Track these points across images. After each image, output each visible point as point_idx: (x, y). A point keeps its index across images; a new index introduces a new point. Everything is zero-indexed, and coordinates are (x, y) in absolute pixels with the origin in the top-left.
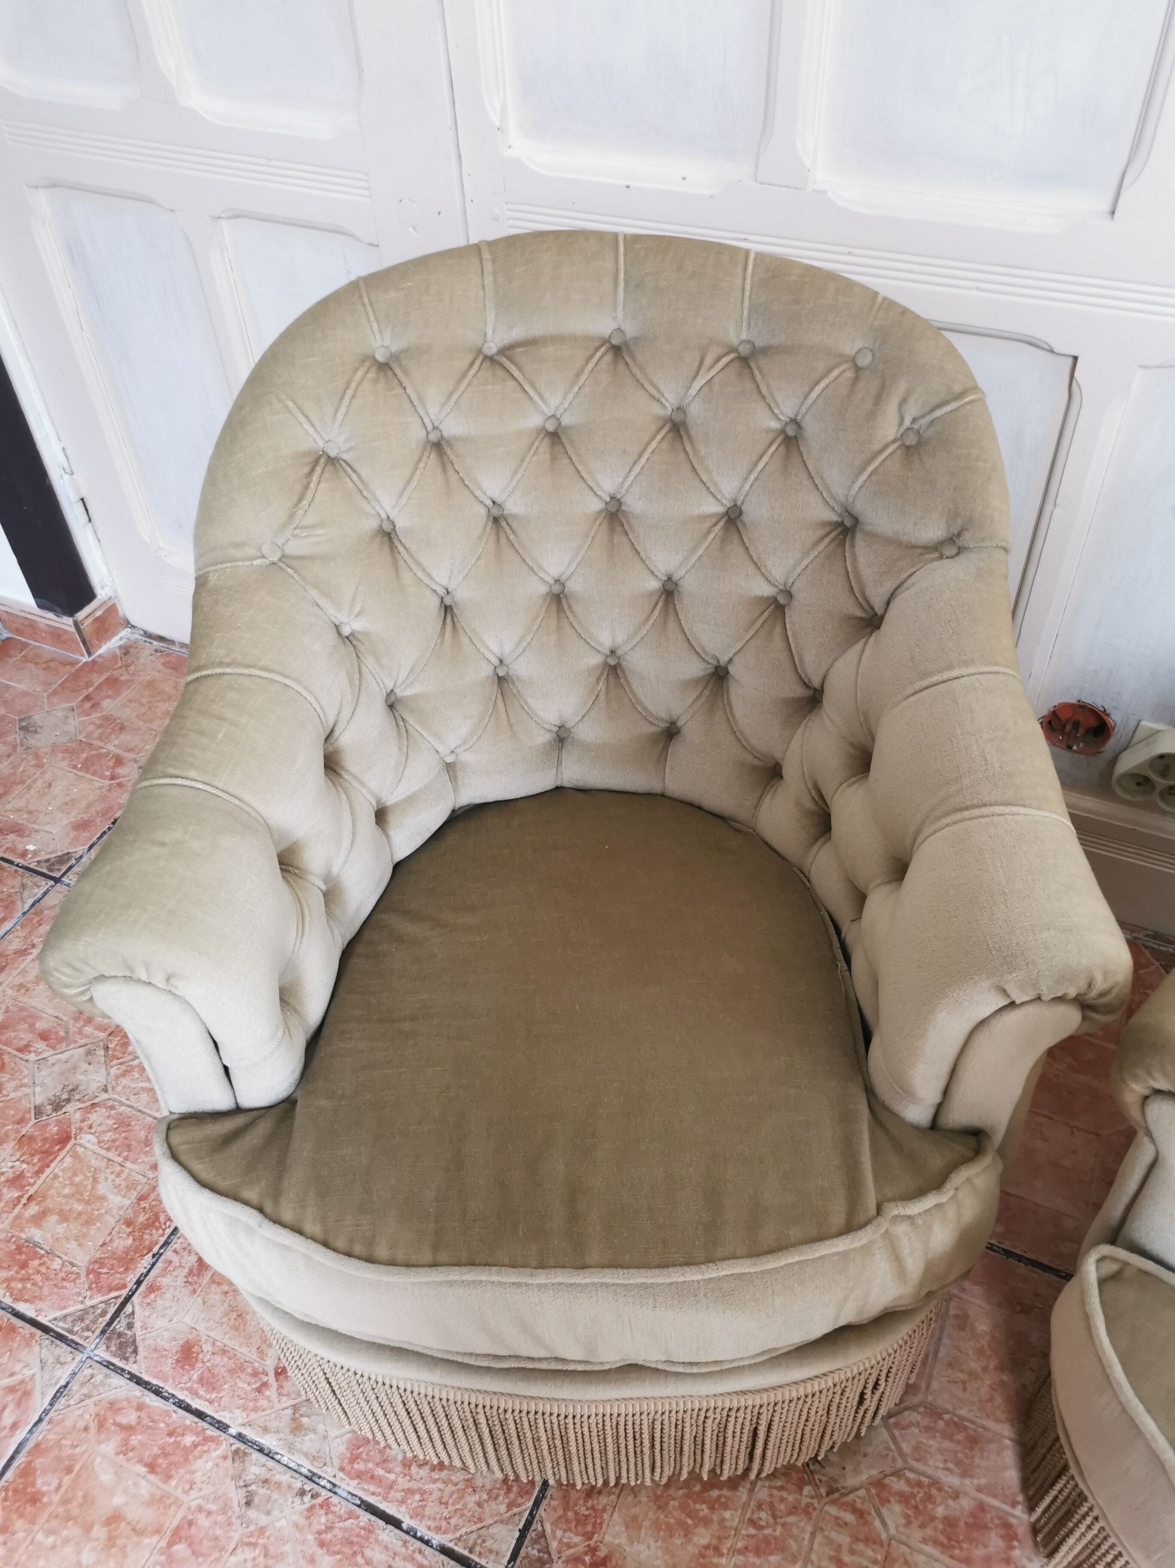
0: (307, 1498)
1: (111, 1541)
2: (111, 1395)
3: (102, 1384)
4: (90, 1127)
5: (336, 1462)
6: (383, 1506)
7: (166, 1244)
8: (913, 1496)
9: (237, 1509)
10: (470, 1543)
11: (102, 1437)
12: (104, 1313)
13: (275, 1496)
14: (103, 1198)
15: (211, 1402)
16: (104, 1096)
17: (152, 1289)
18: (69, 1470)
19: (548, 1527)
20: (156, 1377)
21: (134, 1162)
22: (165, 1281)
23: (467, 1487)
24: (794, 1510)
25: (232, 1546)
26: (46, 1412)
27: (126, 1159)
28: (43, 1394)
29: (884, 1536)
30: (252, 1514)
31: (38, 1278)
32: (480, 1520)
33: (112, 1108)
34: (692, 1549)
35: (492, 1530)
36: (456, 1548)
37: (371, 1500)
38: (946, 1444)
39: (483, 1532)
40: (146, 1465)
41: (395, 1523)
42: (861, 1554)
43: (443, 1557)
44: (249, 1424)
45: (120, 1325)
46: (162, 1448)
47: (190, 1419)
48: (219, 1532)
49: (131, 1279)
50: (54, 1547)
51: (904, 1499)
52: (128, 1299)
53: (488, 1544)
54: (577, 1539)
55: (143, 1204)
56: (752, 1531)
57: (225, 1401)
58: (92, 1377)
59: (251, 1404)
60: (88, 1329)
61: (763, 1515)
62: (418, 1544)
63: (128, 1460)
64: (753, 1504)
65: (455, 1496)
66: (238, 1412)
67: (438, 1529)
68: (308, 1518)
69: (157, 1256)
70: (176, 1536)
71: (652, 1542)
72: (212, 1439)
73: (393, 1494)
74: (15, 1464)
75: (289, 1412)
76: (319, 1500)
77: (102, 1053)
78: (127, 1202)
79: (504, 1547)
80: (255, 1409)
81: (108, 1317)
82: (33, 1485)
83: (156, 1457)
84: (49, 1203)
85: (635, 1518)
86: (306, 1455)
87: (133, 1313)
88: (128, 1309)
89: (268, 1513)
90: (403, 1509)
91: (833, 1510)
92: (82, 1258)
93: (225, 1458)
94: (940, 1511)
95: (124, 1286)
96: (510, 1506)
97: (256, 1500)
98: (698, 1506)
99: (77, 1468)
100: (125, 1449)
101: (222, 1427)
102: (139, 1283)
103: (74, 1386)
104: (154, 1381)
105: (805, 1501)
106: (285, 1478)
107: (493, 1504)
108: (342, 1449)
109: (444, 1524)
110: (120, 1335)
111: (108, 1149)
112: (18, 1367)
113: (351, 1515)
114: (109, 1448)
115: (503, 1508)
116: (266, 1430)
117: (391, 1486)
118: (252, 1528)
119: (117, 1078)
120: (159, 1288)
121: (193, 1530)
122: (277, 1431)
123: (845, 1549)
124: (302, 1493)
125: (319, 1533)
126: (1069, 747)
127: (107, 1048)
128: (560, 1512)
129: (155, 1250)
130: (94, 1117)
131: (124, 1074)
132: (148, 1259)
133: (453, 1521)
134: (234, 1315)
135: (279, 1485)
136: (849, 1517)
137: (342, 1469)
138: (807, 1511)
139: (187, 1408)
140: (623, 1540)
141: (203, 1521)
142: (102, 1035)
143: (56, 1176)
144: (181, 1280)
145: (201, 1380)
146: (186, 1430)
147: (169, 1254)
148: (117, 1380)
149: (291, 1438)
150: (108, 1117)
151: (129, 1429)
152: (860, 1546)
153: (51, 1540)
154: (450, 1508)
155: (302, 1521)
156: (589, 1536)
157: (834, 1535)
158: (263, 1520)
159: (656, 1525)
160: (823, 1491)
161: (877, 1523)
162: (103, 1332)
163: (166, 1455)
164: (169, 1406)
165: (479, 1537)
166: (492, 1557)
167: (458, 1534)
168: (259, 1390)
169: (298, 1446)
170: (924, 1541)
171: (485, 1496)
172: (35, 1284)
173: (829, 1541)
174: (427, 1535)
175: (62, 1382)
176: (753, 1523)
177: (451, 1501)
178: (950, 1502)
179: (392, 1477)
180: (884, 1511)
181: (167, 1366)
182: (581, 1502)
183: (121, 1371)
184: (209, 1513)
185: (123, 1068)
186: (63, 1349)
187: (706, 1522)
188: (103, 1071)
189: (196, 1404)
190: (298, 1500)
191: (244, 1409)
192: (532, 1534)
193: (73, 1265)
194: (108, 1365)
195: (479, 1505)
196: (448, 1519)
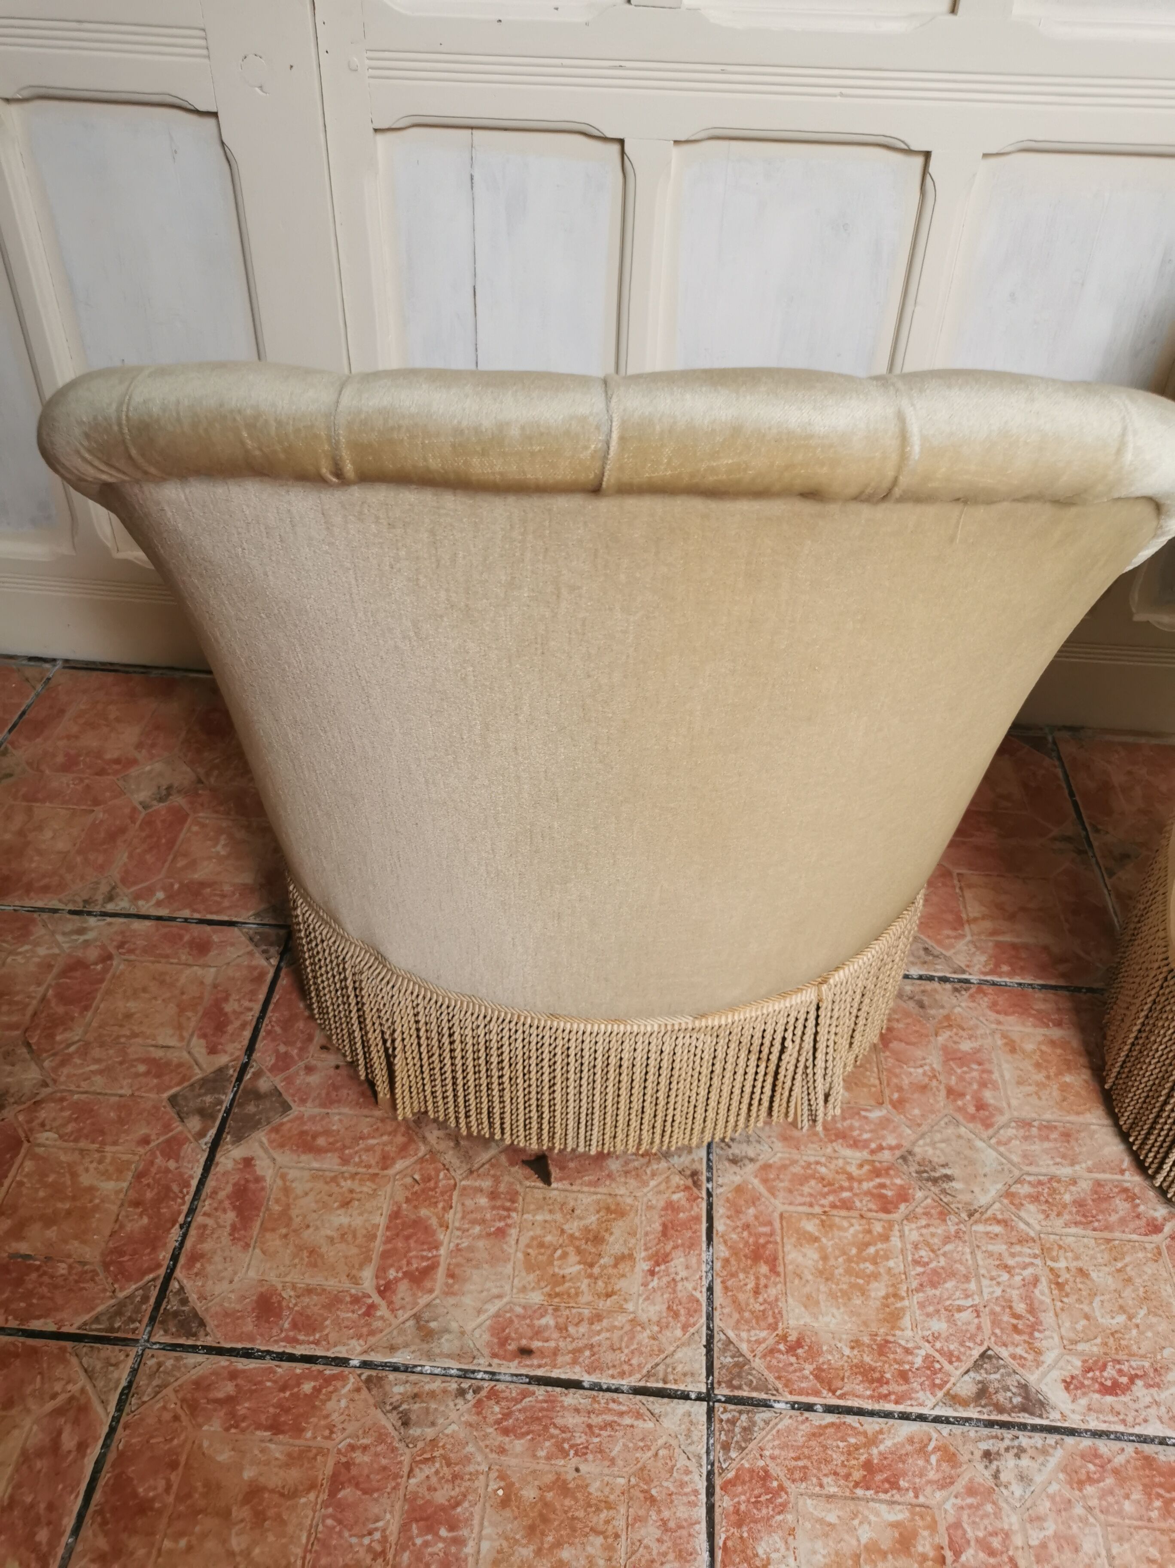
0: (470, 1396)
1: (259, 1518)
2: (194, 1374)
3: (175, 1367)
4: (43, 1125)
5: (486, 1351)
6: (555, 1374)
7: (192, 1211)
8: (1039, 1194)
9: (394, 1433)
10: (661, 1375)
11: (200, 1420)
12: (145, 1299)
13: (433, 1406)
14: (91, 1189)
15: (317, 1343)
16: (47, 1091)
17: (195, 1258)
18: (173, 1465)
19: (731, 1334)
20: (240, 1339)
21: (115, 1143)
22: (207, 1246)
23: (634, 1327)
24: (947, 1240)
25: (406, 1469)
26: (116, 1419)
27: (103, 1143)
28: (104, 1403)
29: (1032, 1234)
30: (415, 1431)
31: (44, 1290)
32: (661, 1351)
33: (62, 1099)
34: (875, 1304)
35: (679, 1355)
36: (649, 1385)
37: (540, 1372)
38: (1046, 1145)
39: (668, 1361)
40: (267, 1429)
41: (576, 1385)
42: (1020, 1254)
43: (639, 1397)
44: (371, 1349)
45: (172, 1304)
46: (279, 1405)
47: (299, 1368)
48: (384, 1462)
49: (164, 1256)
50: (189, 1548)
51: (1035, 1198)
52: (169, 1277)
53: (680, 1368)
54: (763, 1334)
55: (145, 1181)
56: (920, 1269)
57: (333, 1337)
58: (160, 1365)
59: (365, 1330)
60: (132, 1320)
61: (923, 1253)
62: (608, 1395)
63: (243, 1431)
64: (909, 1246)
65: (626, 1339)
66: (354, 1342)
67: (622, 1374)
68: (479, 1413)
69: (186, 1226)
70: (336, 1483)
71: (835, 1311)
72: (334, 1377)
73: (560, 1359)
74: (102, 1482)
75: (411, 1323)
76: (484, 1393)
77: (25, 1050)
78: (125, 1185)
79: (696, 1366)
80: (372, 1333)
81: (152, 1301)
82: (135, 1495)
83: (276, 1416)
84: (24, 1213)
85: (809, 1297)
86: (449, 1356)
87: (182, 1288)
88: (174, 1285)
89: (433, 1424)
90: (577, 1369)
91: (980, 1228)
92: (91, 1254)
93: (358, 1390)
94: (1067, 1198)
95: (159, 1266)
96: (685, 1328)
97: (413, 1417)
98: (862, 1266)
99: (183, 1459)
100: (234, 1421)
101: (342, 1362)
102: (175, 1258)
103: (142, 1380)
104: (239, 1346)
105: (953, 1229)
106: (436, 1385)
107: (668, 1333)
108: (486, 1337)
109: (626, 1367)
110: (176, 1314)
111: (76, 1140)
112: (58, 1387)
113: (524, 1395)
114: (215, 1426)
115: (679, 1333)
116: (393, 1349)
117: (556, 1352)
118: (420, 1445)
119: (55, 1069)
120: (202, 1256)
121: (354, 1471)
122: (406, 1346)
123: (1006, 1255)
124: (461, 1393)
125: (498, 1422)
127: (28, 1045)
128: (736, 1316)
129: (181, 1219)
130: (42, 1115)
131: (63, 1063)
132: (175, 1233)
133: (634, 1362)
134: (305, 1254)
135: (432, 1394)
136: (997, 1229)
137: (494, 1355)
138: (958, 1235)
139: (291, 1358)
140: (807, 1319)
141: (359, 1457)
142: (17, 1033)
143: (21, 1184)
144: (226, 1240)
145: (295, 1326)
146: (299, 1380)
147: (199, 1219)
148: (192, 1359)
149: (425, 1346)
150: (62, 1109)
151: (230, 1400)
152: (1017, 1248)
153: (183, 1543)
154: (626, 1351)
155: (474, 1419)
156: (773, 1327)
157: (990, 1248)
158: (430, 1433)
159: (832, 1295)
160: (964, 1216)
161: (1022, 1226)
162: (152, 1319)
163: (287, 1411)
164: (268, 1363)
165: (667, 1366)
166: (689, 1379)
167: (644, 1371)
168: (368, 1313)
169: (437, 1351)
170: (1066, 1225)
171: (656, 1329)
172: (42, 1297)
173: (990, 1254)
174: (615, 1383)
175: (124, 1383)
176: (916, 1262)
177: (623, 1345)
178: (1073, 1188)
179: (552, 1344)
180: (1023, 1214)
181: (249, 1326)
182: (752, 1300)
183: (194, 1349)
184: (365, 1448)
185: (58, 1058)
186: (108, 1351)
187: (875, 1276)
188: (33, 1066)
189: (299, 1351)
190: (460, 1401)
191: (359, 1337)
192: (717, 1346)
193: (84, 1264)
194: (174, 1347)
195: (654, 1338)
196: (628, 1362)
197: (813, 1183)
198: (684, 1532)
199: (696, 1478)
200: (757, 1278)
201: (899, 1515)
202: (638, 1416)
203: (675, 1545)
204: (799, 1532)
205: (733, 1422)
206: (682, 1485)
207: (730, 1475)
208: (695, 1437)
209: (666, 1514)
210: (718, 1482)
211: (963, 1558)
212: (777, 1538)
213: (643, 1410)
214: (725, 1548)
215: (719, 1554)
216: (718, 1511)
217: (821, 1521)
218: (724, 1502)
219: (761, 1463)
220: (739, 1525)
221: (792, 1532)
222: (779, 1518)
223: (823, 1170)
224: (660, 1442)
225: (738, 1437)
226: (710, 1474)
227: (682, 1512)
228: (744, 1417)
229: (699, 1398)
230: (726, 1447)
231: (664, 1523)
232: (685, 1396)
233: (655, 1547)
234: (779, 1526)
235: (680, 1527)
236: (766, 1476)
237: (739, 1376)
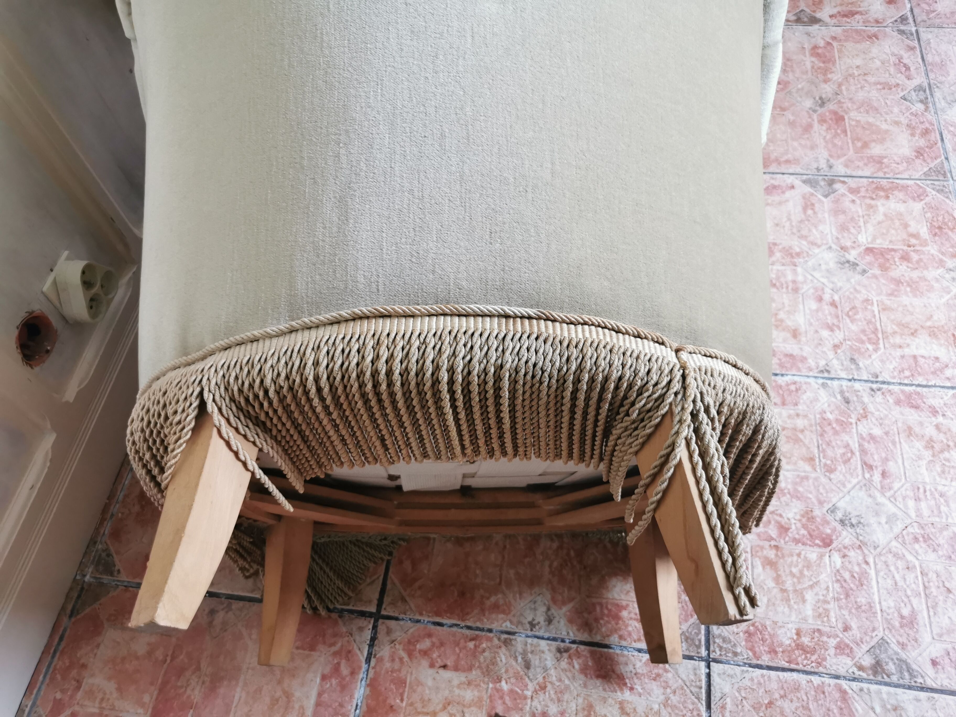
10: (697, 690)
23: (668, 705)
32: (682, 688)
35: (684, 677)
36: (704, 698)
39: (688, 684)
43: (712, 706)
65: (677, 711)
79: (690, 666)
107: (671, 683)
115: (670, 675)
133: (691, 707)
154: (685, 712)
165: (691, 685)
166: (698, 672)
167: (696, 700)
171: (668, 690)
177: (681, 713)
195: (675, 692)
196: (692, 711)
197: (565, 572)
198: (785, 686)
199: (754, 675)
200: (631, 619)
201: (758, 563)
202: (723, 707)
203: (792, 692)
204: (775, 619)
205: (721, 648)
206: (760, 684)
207: (751, 654)
208: (732, 672)
209: (777, 696)
210: (755, 662)
211: (774, 536)
212: (780, 632)
213: (720, 703)
214: (789, 662)
215: (793, 666)
216: (771, 664)
217: (768, 606)
218: (765, 660)
219: (741, 634)
220: (776, 652)
221: (775, 623)
222: (769, 629)
223: (555, 564)
224: (737, 694)
225: (729, 646)
226: (751, 666)
227: (774, 686)
228: (717, 640)
229: (709, 667)
230: (735, 654)
231: (781, 697)
232: (709, 675)
233: (796, 704)
234: (773, 629)
235: (783, 688)
236: (746, 632)
237: (693, 640)
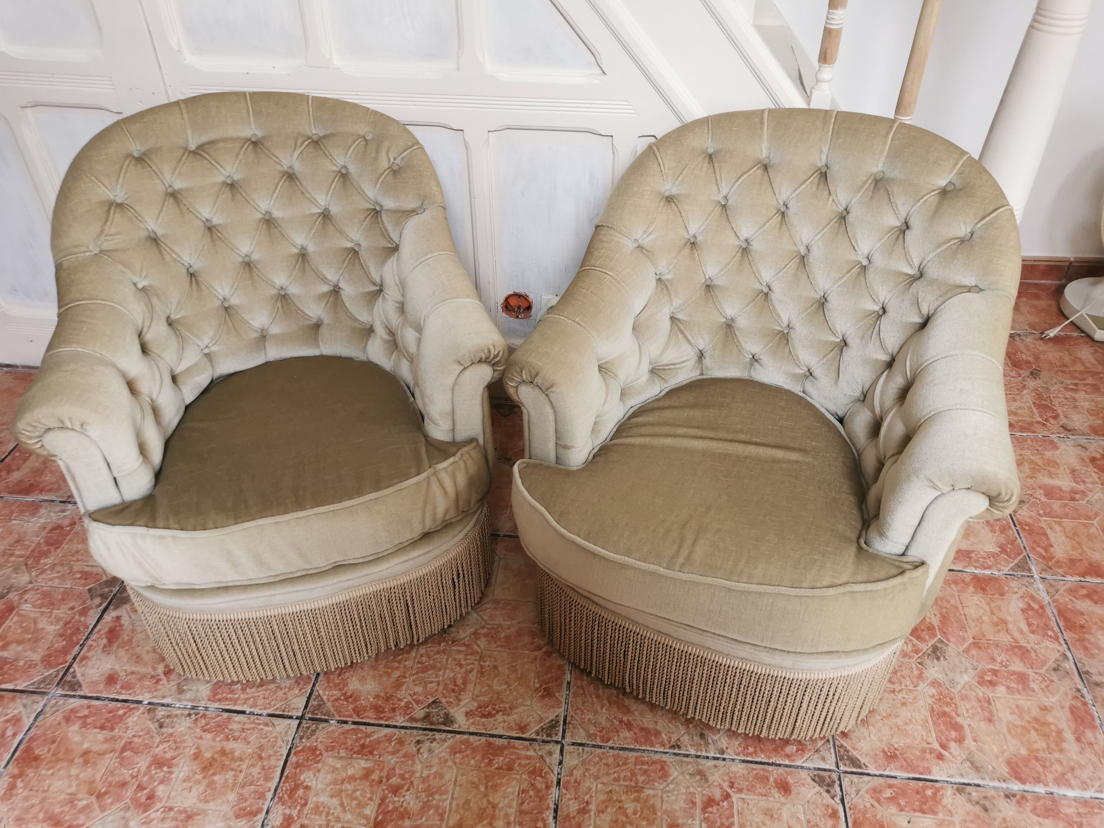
0: (193, 716)
1: (86, 762)
2: (71, 707)
3: (64, 704)
4: (26, 601)
5: (206, 699)
6: (234, 708)
7: (87, 639)
8: (490, 633)
9: (155, 731)
10: (283, 709)
11: (70, 724)
12: (56, 676)
13: (175, 720)
14: (43, 629)
15: (130, 694)
16: (31, 586)
17: (84, 658)
18: (53, 742)
19: (321, 692)
20: (95, 693)
21: (58, 609)
22: (90, 654)
24: (438, 653)
25: (156, 745)
26: (32, 724)
27: (52, 609)
28: (29, 717)
29: (479, 650)
30: (164, 730)
31: (11, 672)
32: (286, 699)
33: (37, 589)
34: (392, 680)
35: (293, 701)
36: (276, 713)
37: (227, 707)
38: (503, 612)
39: (288, 703)
40: (99, 728)
41: (243, 712)
42: (470, 659)
43: (269, 718)
44: (154, 697)
45: (69, 678)
46: (106, 719)
47: (119, 704)
48: (147, 742)
49: (69, 658)
50: (53, 774)
51: (486, 635)
52: (70, 667)
53: (292, 706)
54: (335, 692)
55: (68, 626)
56: (419, 665)
57: (138, 692)
58: (57, 702)
59: (153, 689)
60: (48, 684)
61: (424, 659)
62: (256, 717)
63: (88, 729)
64: (419, 656)
65: (272, 694)
66: (147, 694)
67: (265, 709)
68: (195, 723)
69: (83, 645)
70: (123, 749)
71: (372, 683)
72: (134, 708)
73: (239, 702)
74: (21, 748)
75: (176, 686)
76: (200, 715)
77: (24, 567)
78: (59, 627)
79: (300, 705)
80: (156, 691)
81: (60, 676)
82: (33, 753)
83: (104, 723)
84: (9, 639)
85: (363, 677)
86: (189, 700)
87: (74, 671)
88: (72, 670)
89: (173, 727)
90: (245, 706)
91: (455, 648)
92: (36, 657)
93: (144, 713)
94: (503, 635)
95: (66, 662)
96: (300, 690)
97: (165, 725)
99: (58, 740)
100: (84, 725)
101: (140, 702)
102: (74, 659)
103: (47, 709)
104: (95, 695)
105: (442, 649)
106: (179, 712)
107: (291, 692)
108: (208, 693)
109: (268, 706)
110: (69, 682)
111: (40, 608)
112: (9, 711)
113: (218, 716)
114: (75, 727)
115: (297, 692)
116: (164, 697)
117: (238, 699)
118: (165, 735)
119: (37, 576)
120: (88, 658)
121: (133, 745)
122: (170, 696)
123: (462, 660)
124: (189, 715)
125: (203, 727)
126: (518, 317)
127: (26, 565)
128: (326, 685)
129: (81, 643)
130: (26, 596)
131: (41, 574)
132: (77, 648)
133: (272, 703)
134: (135, 657)
135: (176, 716)
136: (463, 648)
137: (209, 700)
138: (443, 651)
139: (117, 700)
140: (359, 686)
141: (137, 740)
142: (22, 559)
143: (10, 627)
144: (99, 651)
145: (122, 687)
146: (118, 709)
147: (90, 642)
148: (72, 700)
149: (179, 696)
150: (36, 594)
151: (86, 717)
152: (469, 657)
153: (50, 772)
154: (270, 699)
155: (192, 725)
156: (341, 690)
157: (456, 656)
158: (170, 731)
159: (374, 676)
160: (450, 643)
161: (476, 647)
162: (58, 684)
163: (109, 721)
164: (106, 702)
165: (287, 705)
166: (295, 710)
167: (276, 707)
168: (157, 683)
169: (183, 698)
170: (497, 647)
171: (287, 690)
172: (10, 675)
173: (455, 659)
174: (260, 712)
175: (39, 710)
176: (419, 663)
177: (270, 696)
178: (507, 631)
179: (237, 696)
180: (479, 642)
181: (101, 687)
183: (74, 696)
184: (140, 736)
185: (39, 571)
186: (35, 697)
187: (397, 668)
188: (27, 575)
189: (121, 697)
190: (188, 718)
191: (150, 692)
192: (313, 697)
193: (32, 661)
194: (66, 696)
195: (285, 694)
196: (269, 704)
198: (271, 770)
199: (284, 749)
201: (368, 765)
202: (266, 725)
203: (265, 774)
204: (322, 771)
205: (308, 728)
206: (277, 752)
207: (299, 749)
208: (289, 733)
209: (265, 763)
210: (293, 751)
211: (390, 781)
212: (311, 774)
213: (270, 723)
214: (287, 776)
215: (283, 779)
216: (289, 762)
217: (334, 767)
218: (293, 759)
219: (315, 744)
220: (296, 768)
221: (319, 771)
222: (315, 765)
224: (273, 735)
225: (309, 734)
226: (291, 749)
227: (273, 763)
228: (314, 726)
229: (297, 718)
230: (301, 738)
231: (264, 766)
232: (291, 717)
233: (256, 776)
234: (314, 768)
235: (270, 768)
236: (316, 748)
237: (318, 709)
